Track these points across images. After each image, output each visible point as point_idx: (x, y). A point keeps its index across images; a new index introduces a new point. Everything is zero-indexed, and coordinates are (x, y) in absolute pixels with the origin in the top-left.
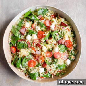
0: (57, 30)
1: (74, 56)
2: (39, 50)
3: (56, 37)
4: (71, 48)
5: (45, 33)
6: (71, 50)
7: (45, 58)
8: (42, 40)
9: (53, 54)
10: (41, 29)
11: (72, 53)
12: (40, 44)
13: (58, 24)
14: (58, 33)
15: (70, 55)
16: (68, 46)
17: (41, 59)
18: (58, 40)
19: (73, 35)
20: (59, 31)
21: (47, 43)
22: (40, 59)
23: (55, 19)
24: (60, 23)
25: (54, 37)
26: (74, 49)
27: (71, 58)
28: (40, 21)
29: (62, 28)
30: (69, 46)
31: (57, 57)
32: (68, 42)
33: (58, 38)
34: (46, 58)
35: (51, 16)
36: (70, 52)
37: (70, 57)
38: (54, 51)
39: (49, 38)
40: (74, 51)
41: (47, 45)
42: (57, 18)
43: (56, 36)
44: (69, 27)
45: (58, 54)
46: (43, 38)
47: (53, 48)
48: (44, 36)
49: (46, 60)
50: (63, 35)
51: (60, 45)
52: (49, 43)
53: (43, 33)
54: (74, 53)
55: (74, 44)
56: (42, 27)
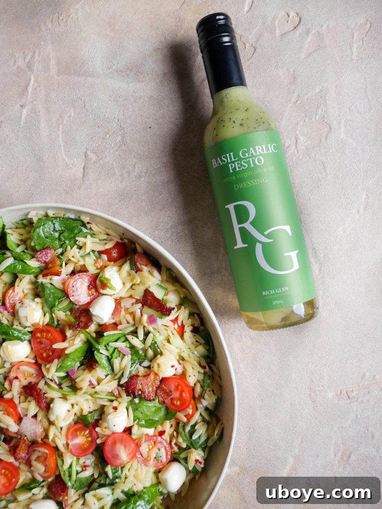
0: (124, 325)
1: (204, 450)
2: (35, 416)
3: (116, 362)
4: (190, 411)
5: (64, 339)
6: (192, 422)
7: (61, 455)
8: (48, 370)
9: (99, 441)
10: (48, 315)
11: (195, 437)
12: (41, 385)
13: (131, 297)
14: (126, 340)
15: (184, 446)
16: (173, 404)
17: (43, 459)
18: (122, 375)
19: (201, 349)
20: (135, 333)
21: (74, 388)
22: (38, 459)
23: (120, 266)
24: (139, 293)
25: (109, 360)
26: (207, 418)
27: (186, 460)
28: (41, 279)
29: (145, 317)
30: (178, 403)
31: (116, 456)
32: (177, 388)
33: (126, 365)
34: (69, 459)
35: (100, 253)
36: (188, 428)
37: (183, 456)
38: (105, 425)
39: (82, 364)
40: (208, 423)
41: (73, 399)
42: (126, 267)
43: (115, 354)
44: (183, 315)
45: (122, 441)
46: (56, 361)
47: (102, 412)
48: (61, 354)
49: (66, 466)
50: (150, 353)
51: (137, 400)
52: (81, 389)
53: (57, 336)
54: (203, 439)
55: (206, 396)
56: (52, 308)
